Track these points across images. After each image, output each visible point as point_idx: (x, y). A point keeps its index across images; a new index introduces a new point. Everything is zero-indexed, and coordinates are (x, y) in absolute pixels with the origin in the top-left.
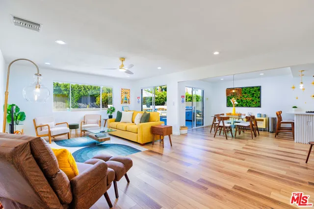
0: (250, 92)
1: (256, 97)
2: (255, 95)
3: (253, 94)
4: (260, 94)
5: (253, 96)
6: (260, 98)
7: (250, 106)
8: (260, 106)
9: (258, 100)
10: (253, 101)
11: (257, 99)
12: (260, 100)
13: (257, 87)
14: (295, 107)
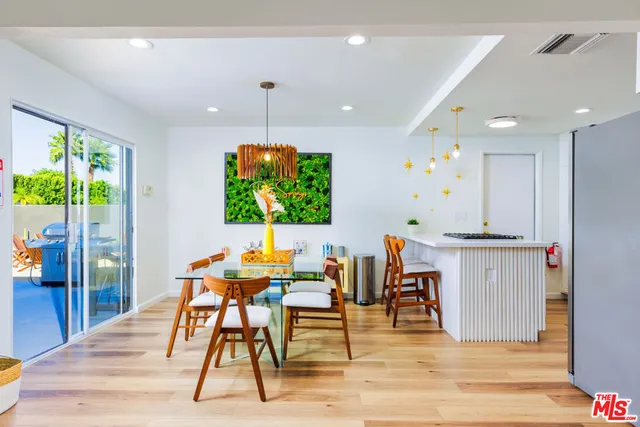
0: (301, 172)
1: (318, 190)
2: (315, 182)
3: (311, 179)
4: (330, 181)
5: (309, 187)
6: (327, 191)
7: (300, 221)
8: (328, 221)
9: (323, 199)
10: (309, 202)
11: (321, 195)
12: (330, 201)
13: (322, 155)
14: (413, 222)
